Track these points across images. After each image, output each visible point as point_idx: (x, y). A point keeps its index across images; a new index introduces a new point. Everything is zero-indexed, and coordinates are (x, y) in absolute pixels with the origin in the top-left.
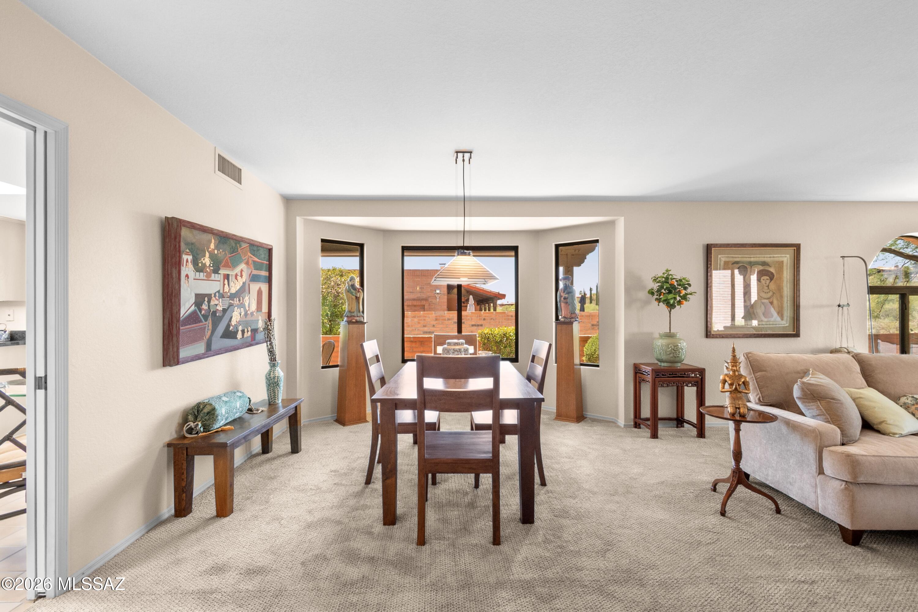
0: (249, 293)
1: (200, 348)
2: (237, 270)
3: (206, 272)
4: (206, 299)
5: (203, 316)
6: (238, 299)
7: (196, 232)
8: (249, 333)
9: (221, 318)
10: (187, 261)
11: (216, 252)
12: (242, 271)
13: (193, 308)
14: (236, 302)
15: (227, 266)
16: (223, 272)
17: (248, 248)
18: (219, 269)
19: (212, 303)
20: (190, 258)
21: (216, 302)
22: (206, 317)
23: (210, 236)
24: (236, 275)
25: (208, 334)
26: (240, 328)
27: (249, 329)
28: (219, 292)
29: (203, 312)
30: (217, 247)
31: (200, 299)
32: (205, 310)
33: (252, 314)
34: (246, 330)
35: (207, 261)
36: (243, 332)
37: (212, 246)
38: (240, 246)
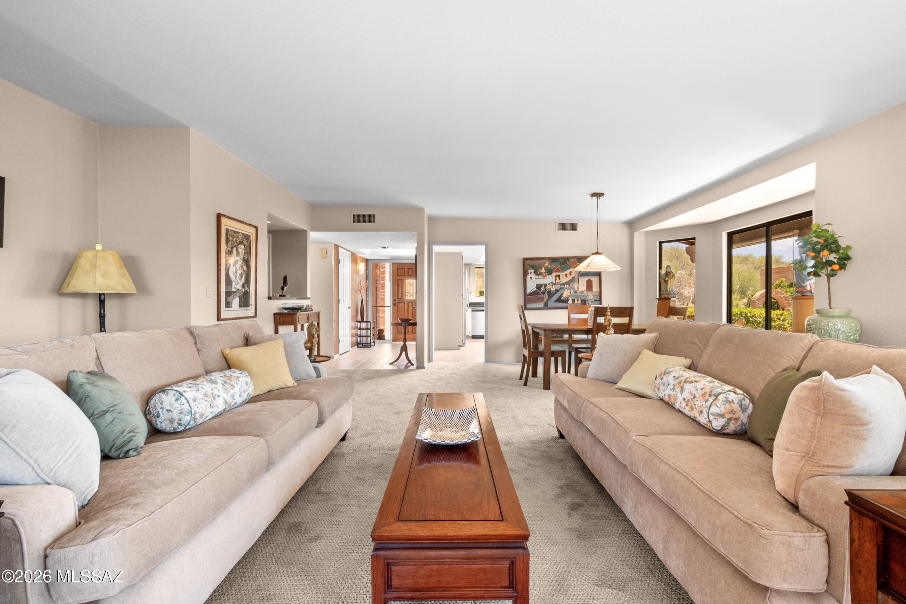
0: (578, 282)
1: (541, 305)
2: (568, 272)
3: (543, 275)
4: (543, 286)
5: (542, 292)
6: (568, 285)
7: (535, 261)
8: (580, 302)
9: (554, 294)
10: (531, 272)
11: (549, 266)
12: (571, 272)
13: (535, 289)
14: (567, 286)
15: (558, 271)
16: (554, 274)
17: (577, 261)
18: (552, 273)
19: (547, 287)
20: (532, 271)
21: (550, 287)
22: (543, 293)
23: (545, 261)
24: (566, 275)
25: (545, 300)
26: (571, 299)
27: (579, 300)
28: (552, 283)
29: (541, 291)
30: (550, 264)
31: (539, 286)
32: (543, 290)
33: (582, 292)
34: (576, 300)
35: (543, 271)
36: (573, 301)
37: (547, 264)
38: (569, 261)
